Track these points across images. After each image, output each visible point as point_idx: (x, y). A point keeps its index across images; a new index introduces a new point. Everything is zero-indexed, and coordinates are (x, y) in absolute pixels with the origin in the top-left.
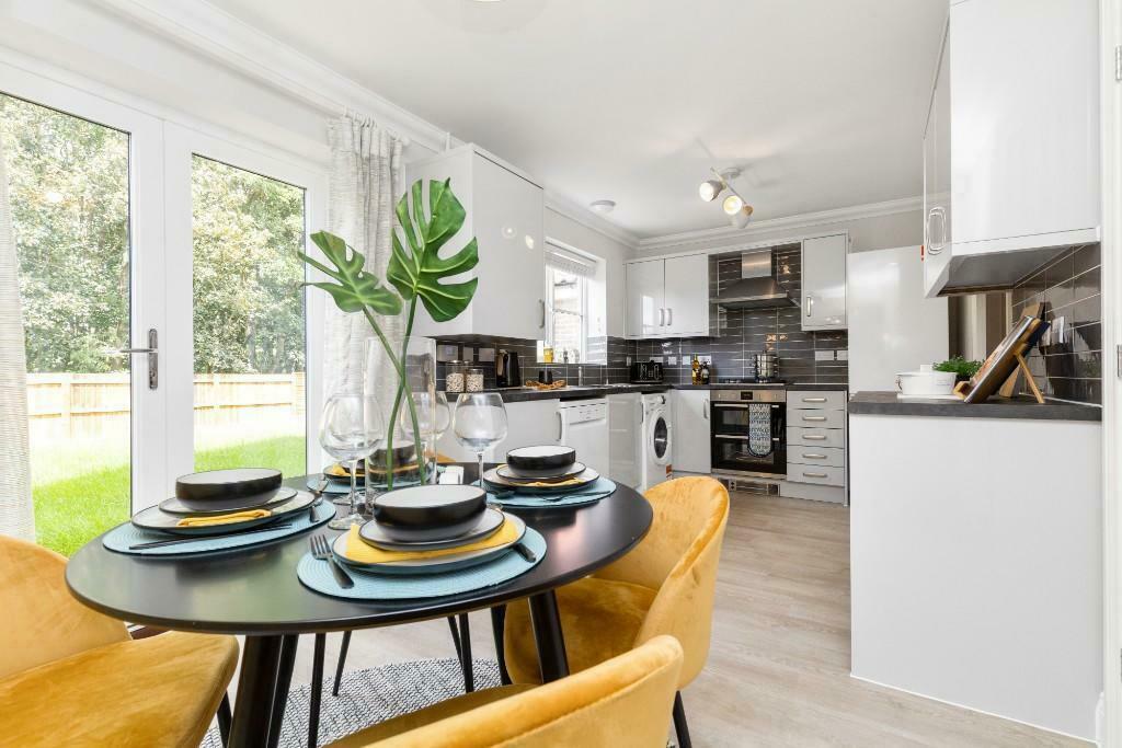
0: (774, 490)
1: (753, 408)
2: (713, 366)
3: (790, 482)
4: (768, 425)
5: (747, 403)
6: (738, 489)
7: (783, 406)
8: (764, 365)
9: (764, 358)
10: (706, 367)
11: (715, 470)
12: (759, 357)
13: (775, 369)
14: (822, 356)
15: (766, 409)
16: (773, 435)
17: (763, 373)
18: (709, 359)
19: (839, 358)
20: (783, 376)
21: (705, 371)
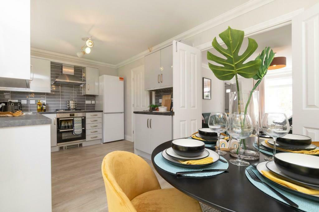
0: (81, 145)
1: (75, 119)
2: (47, 104)
3: (87, 141)
4: (81, 124)
5: (73, 118)
6: (67, 148)
7: (85, 117)
8: (72, 105)
9: (72, 102)
10: (44, 105)
11: (58, 144)
12: (70, 102)
13: (75, 106)
14: (88, 102)
15: (80, 119)
16: (83, 127)
17: (72, 107)
18: (45, 102)
19: (92, 103)
20: (79, 108)
21: (44, 107)
